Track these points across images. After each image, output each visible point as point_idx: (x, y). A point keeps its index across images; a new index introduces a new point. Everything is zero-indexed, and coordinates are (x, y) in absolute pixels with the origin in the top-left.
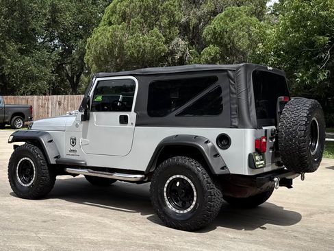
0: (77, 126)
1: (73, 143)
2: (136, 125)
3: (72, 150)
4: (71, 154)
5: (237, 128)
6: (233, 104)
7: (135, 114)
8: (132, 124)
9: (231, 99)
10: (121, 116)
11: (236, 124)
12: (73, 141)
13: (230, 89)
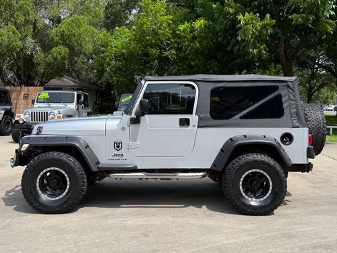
0: (123, 129)
1: (118, 147)
2: (198, 127)
3: (116, 155)
4: (115, 158)
5: (298, 127)
6: (293, 108)
7: (197, 117)
8: (194, 126)
9: (290, 105)
10: (181, 119)
11: (297, 124)
12: (118, 146)
13: (289, 96)
